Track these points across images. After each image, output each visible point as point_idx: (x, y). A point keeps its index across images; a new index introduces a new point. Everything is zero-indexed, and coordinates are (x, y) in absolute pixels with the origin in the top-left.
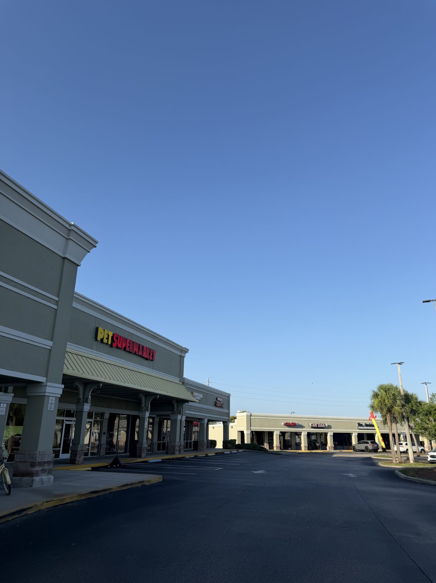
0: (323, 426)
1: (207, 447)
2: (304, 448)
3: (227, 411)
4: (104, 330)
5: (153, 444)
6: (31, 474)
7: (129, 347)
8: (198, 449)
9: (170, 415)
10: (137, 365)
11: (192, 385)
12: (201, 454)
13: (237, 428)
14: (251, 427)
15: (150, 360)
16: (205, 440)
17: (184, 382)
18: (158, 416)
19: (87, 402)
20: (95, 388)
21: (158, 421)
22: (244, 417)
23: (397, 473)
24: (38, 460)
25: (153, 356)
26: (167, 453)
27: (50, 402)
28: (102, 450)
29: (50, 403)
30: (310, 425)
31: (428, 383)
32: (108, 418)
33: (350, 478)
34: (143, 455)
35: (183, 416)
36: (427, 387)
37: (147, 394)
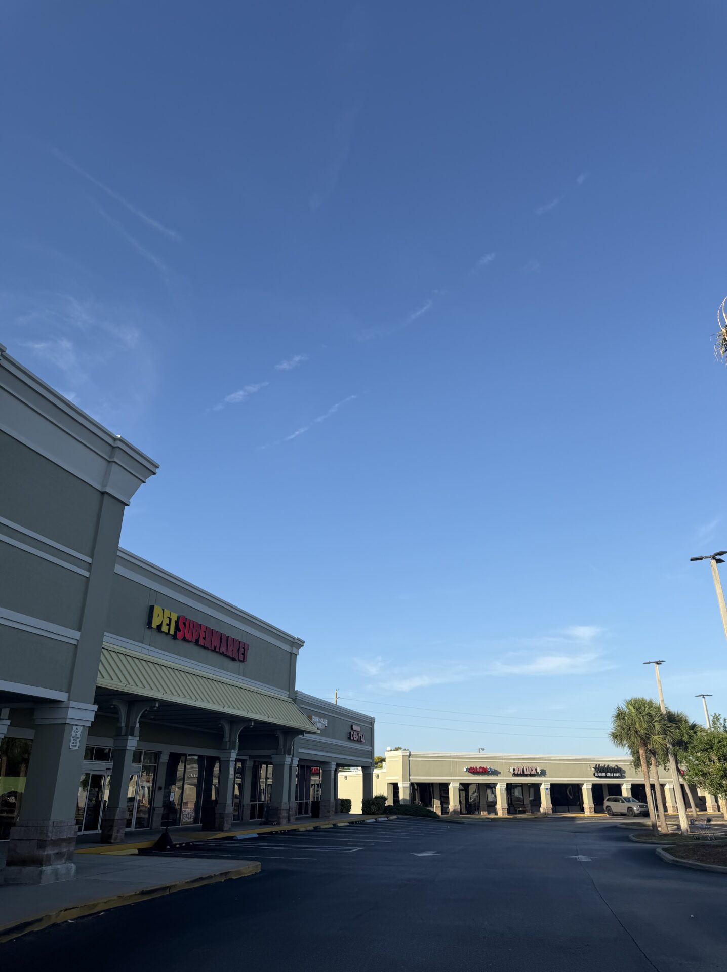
0: (534, 772)
1: (336, 812)
2: (501, 811)
3: (369, 748)
4: (163, 610)
5: (243, 806)
6: (38, 862)
7: (204, 639)
8: (320, 816)
9: (273, 756)
10: (218, 670)
11: (309, 704)
12: (324, 824)
13: (387, 778)
14: (410, 775)
15: (239, 660)
16: (332, 799)
17: (296, 699)
18: (251, 757)
19: (132, 734)
20: (146, 710)
21: (252, 766)
22: (398, 759)
23: (660, 853)
24: (50, 836)
25: (243, 654)
26: (266, 823)
27: (74, 734)
28: (154, 819)
29: (73, 737)
30: (512, 770)
31: (707, 695)
32: (167, 761)
33: (580, 862)
34: (227, 826)
35: (294, 758)
36: (705, 702)
37: (234, 720)
